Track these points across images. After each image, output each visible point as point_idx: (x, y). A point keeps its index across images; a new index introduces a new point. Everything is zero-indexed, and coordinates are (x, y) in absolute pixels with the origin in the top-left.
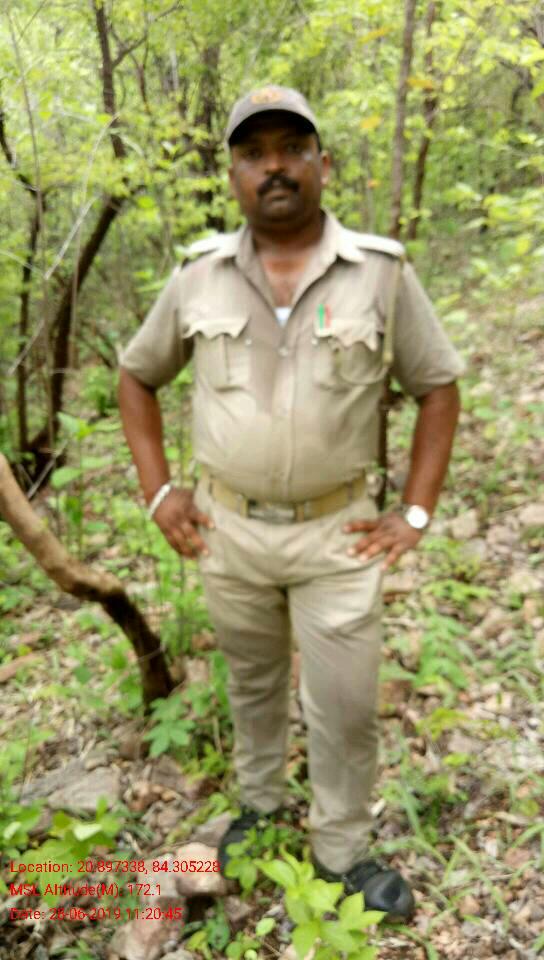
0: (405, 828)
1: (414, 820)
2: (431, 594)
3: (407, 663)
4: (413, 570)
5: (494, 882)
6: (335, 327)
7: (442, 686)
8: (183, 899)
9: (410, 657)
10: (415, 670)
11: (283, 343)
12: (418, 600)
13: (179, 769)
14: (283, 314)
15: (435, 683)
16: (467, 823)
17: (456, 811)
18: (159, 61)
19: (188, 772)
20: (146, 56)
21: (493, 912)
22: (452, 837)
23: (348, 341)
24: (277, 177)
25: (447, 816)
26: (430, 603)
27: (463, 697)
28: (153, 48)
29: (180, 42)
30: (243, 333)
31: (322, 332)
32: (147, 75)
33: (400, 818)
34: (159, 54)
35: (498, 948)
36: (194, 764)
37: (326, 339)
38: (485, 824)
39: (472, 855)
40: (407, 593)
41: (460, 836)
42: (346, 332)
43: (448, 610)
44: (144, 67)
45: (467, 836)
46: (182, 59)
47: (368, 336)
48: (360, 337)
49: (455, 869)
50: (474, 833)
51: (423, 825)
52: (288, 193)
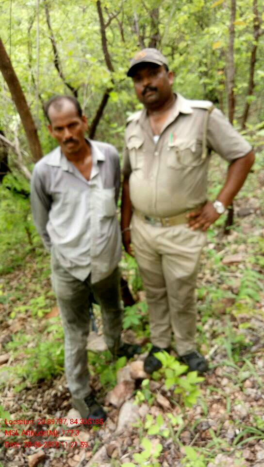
0: (225, 356)
1: (229, 352)
2: (250, 262)
3: (235, 291)
4: (243, 252)
5: (260, 376)
6: (177, 142)
7: (248, 300)
8: (134, 381)
9: (236, 289)
10: (237, 294)
11: (156, 150)
12: (244, 265)
13: (135, 334)
14: (156, 138)
15: (245, 299)
16: (252, 353)
17: (247, 349)
18: (130, 18)
19: (138, 335)
20: (123, 17)
21: (257, 386)
22: (244, 359)
23: (182, 148)
24: (148, 87)
25: (243, 351)
26: (249, 266)
27: (258, 305)
28: (126, 13)
29: (139, 9)
30: (141, 147)
31: (171, 144)
32: (124, 26)
33: (224, 353)
34: (129, 15)
35: (257, 399)
36: (141, 332)
37: (172, 148)
38: (259, 354)
39: (251, 365)
40: (238, 262)
41: (248, 359)
42: (182, 144)
43: (258, 269)
44: (122, 22)
45: (251, 359)
46: (140, 16)
47: (192, 146)
48: (188, 146)
49: (244, 371)
50: (254, 358)
51: (233, 355)
52: (154, 92)
